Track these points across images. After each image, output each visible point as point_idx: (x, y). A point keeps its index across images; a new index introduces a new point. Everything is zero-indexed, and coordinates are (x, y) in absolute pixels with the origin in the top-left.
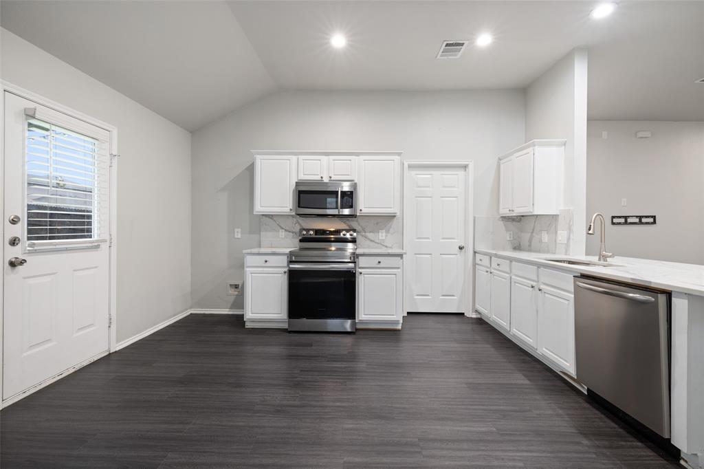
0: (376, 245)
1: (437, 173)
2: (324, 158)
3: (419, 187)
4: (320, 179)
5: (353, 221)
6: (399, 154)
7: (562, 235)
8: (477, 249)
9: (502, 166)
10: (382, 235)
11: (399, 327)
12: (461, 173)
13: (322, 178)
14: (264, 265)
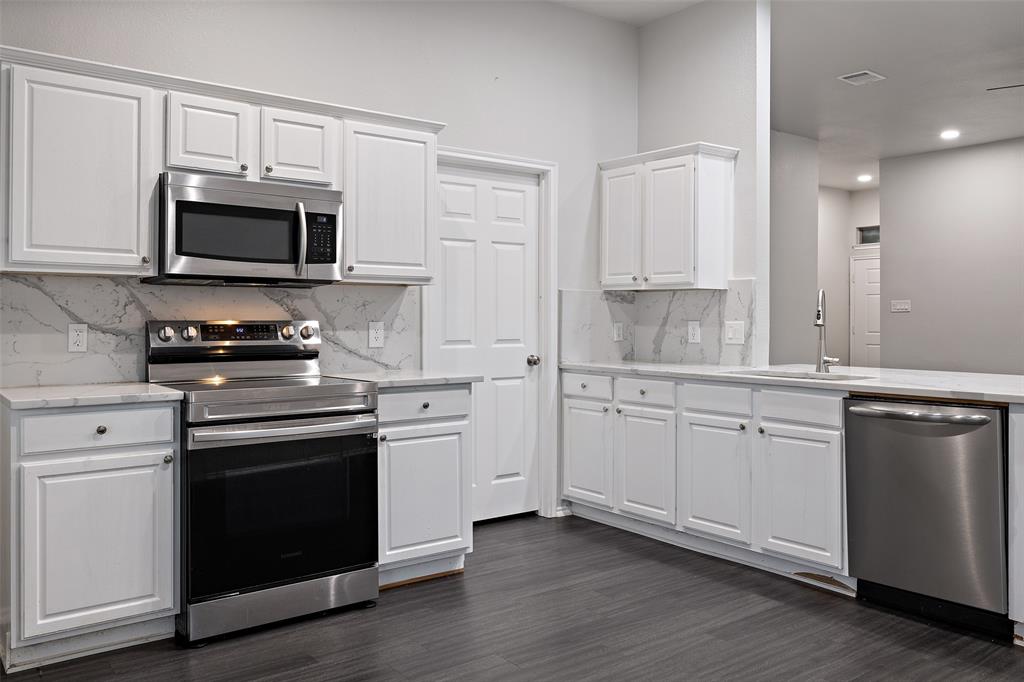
0: (364, 362)
1: (485, 183)
2: (249, 111)
3: (449, 214)
4: (236, 169)
5: (300, 297)
6: (436, 129)
7: (734, 329)
8: (567, 363)
9: (606, 183)
10: (376, 336)
11: (460, 565)
12: (530, 188)
13: (244, 168)
14: (91, 444)
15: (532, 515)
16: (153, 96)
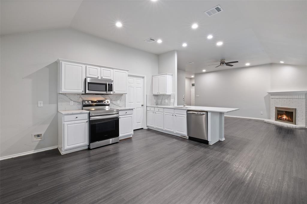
0: (116, 106)
1: (135, 79)
2: (99, 68)
3: (130, 83)
4: (97, 77)
5: (107, 96)
6: (128, 71)
7: (172, 100)
8: (147, 105)
9: (154, 79)
10: (118, 102)
11: (131, 136)
12: (142, 79)
13: (98, 77)
14: (75, 119)
15: (142, 128)
16: (84, 66)
